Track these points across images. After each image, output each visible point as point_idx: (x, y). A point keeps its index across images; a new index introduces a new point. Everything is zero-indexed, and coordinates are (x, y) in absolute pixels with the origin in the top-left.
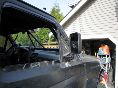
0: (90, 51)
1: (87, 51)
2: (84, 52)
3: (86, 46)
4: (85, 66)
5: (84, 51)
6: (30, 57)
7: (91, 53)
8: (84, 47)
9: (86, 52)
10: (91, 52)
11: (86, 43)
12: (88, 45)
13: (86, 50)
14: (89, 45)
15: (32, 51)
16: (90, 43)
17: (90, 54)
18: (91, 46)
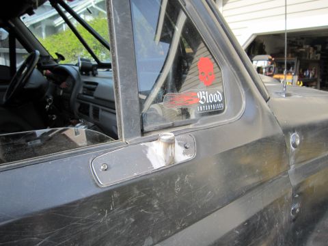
0: (316, 76)
1: (306, 73)
2: (296, 78)
3: (303, 58)
4: (294, 145)
5: (295, 75)
6: (79, 97)
7: (321, 83)
8: (295, 61)
9: (301, 77)
10: (319, 80)
11: (304, 47)
12: (313, 55)
13: (304, 70)
14: (317, 53)
15: (87, 74)
16: (319, 47)
17: (314, 84)
18: (321, 58)
